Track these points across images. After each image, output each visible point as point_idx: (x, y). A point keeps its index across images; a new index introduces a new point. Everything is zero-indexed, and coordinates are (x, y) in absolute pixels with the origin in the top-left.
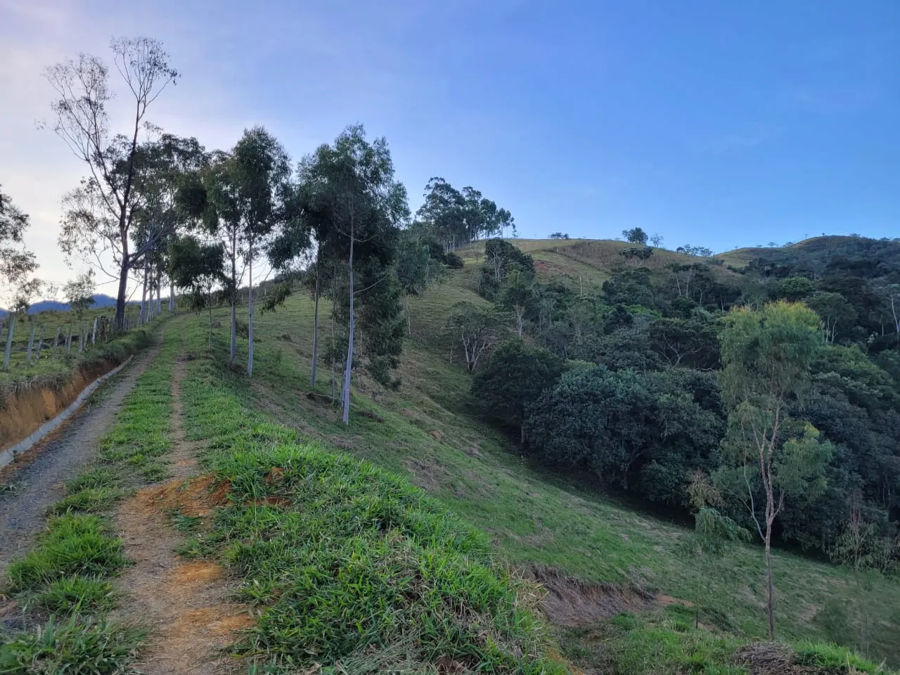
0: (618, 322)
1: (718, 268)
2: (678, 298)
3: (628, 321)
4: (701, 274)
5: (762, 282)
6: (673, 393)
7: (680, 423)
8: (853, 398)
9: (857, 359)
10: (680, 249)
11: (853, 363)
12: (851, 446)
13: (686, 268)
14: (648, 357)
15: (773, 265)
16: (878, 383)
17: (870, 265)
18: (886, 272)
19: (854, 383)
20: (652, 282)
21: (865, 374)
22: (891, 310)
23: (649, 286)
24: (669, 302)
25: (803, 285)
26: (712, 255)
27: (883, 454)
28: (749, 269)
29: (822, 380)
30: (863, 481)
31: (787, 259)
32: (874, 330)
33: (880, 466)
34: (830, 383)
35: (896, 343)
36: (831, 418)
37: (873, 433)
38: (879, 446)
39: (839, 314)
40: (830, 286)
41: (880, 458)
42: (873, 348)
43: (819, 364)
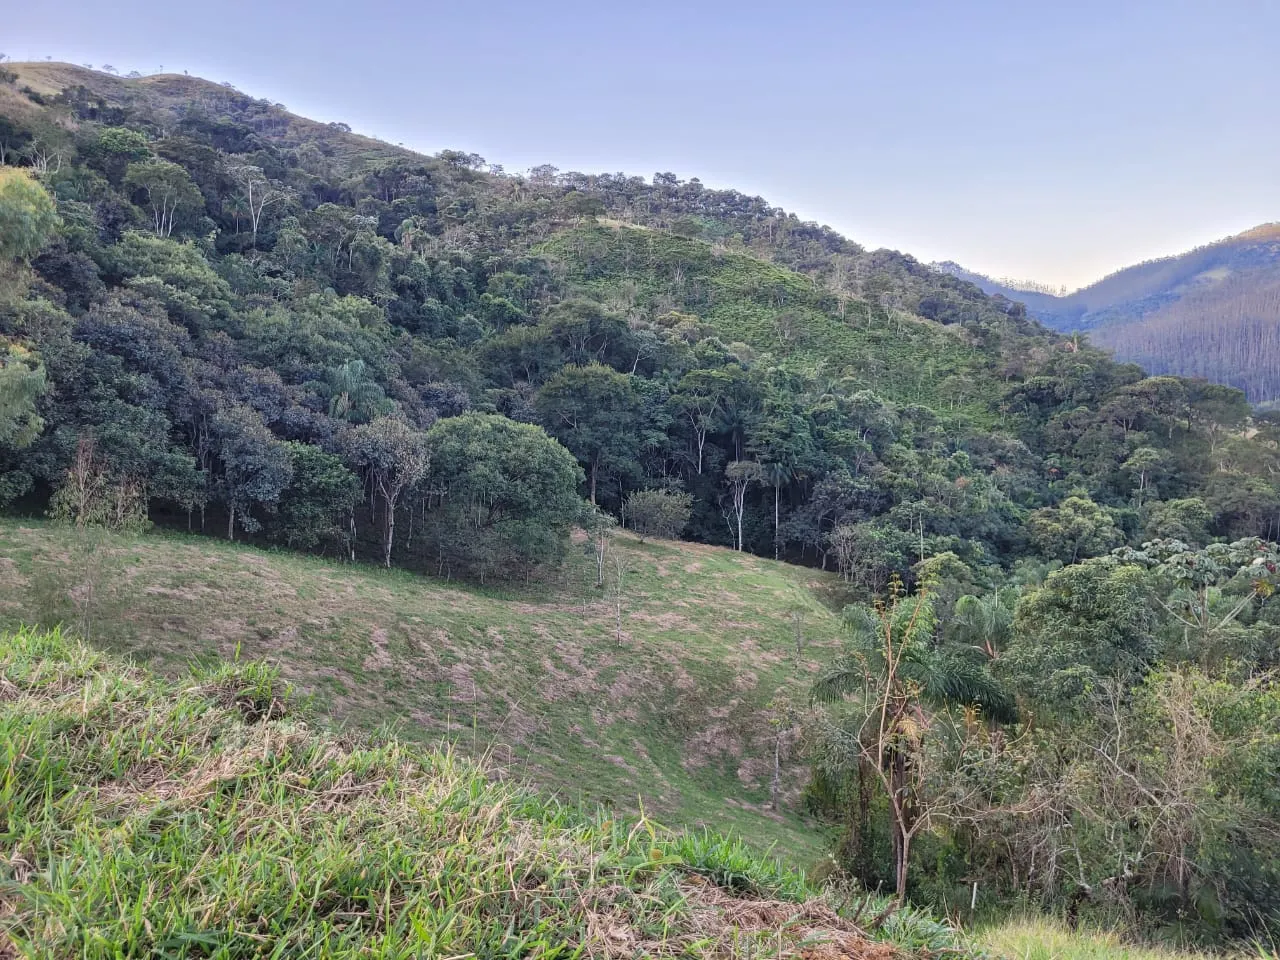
8: (176, 314)
9: (190, 261)
11: (183, 265)
12: (162, 380)
15: (101, 103)
16: (214, 296)
17: (236, 133)
18: (257, 148)
19: (181, 294)
21: (197, 282)
22: (247, 200)
25: (134, 142)
27: (203, 387)
28: (59, 100)
29: (138, 286)
30: (168, 422)
31: (130, 99)
32: (227, 225)
33: (197, 403)
34: (147, 291)
35: (251, 246)
36: (134, 339)
37: (195, 362)
38: (200, 378)
39: (179, 195)
40: (173, 154)
41: (196, 392)
42: (223, 250)
43: (138, 263)
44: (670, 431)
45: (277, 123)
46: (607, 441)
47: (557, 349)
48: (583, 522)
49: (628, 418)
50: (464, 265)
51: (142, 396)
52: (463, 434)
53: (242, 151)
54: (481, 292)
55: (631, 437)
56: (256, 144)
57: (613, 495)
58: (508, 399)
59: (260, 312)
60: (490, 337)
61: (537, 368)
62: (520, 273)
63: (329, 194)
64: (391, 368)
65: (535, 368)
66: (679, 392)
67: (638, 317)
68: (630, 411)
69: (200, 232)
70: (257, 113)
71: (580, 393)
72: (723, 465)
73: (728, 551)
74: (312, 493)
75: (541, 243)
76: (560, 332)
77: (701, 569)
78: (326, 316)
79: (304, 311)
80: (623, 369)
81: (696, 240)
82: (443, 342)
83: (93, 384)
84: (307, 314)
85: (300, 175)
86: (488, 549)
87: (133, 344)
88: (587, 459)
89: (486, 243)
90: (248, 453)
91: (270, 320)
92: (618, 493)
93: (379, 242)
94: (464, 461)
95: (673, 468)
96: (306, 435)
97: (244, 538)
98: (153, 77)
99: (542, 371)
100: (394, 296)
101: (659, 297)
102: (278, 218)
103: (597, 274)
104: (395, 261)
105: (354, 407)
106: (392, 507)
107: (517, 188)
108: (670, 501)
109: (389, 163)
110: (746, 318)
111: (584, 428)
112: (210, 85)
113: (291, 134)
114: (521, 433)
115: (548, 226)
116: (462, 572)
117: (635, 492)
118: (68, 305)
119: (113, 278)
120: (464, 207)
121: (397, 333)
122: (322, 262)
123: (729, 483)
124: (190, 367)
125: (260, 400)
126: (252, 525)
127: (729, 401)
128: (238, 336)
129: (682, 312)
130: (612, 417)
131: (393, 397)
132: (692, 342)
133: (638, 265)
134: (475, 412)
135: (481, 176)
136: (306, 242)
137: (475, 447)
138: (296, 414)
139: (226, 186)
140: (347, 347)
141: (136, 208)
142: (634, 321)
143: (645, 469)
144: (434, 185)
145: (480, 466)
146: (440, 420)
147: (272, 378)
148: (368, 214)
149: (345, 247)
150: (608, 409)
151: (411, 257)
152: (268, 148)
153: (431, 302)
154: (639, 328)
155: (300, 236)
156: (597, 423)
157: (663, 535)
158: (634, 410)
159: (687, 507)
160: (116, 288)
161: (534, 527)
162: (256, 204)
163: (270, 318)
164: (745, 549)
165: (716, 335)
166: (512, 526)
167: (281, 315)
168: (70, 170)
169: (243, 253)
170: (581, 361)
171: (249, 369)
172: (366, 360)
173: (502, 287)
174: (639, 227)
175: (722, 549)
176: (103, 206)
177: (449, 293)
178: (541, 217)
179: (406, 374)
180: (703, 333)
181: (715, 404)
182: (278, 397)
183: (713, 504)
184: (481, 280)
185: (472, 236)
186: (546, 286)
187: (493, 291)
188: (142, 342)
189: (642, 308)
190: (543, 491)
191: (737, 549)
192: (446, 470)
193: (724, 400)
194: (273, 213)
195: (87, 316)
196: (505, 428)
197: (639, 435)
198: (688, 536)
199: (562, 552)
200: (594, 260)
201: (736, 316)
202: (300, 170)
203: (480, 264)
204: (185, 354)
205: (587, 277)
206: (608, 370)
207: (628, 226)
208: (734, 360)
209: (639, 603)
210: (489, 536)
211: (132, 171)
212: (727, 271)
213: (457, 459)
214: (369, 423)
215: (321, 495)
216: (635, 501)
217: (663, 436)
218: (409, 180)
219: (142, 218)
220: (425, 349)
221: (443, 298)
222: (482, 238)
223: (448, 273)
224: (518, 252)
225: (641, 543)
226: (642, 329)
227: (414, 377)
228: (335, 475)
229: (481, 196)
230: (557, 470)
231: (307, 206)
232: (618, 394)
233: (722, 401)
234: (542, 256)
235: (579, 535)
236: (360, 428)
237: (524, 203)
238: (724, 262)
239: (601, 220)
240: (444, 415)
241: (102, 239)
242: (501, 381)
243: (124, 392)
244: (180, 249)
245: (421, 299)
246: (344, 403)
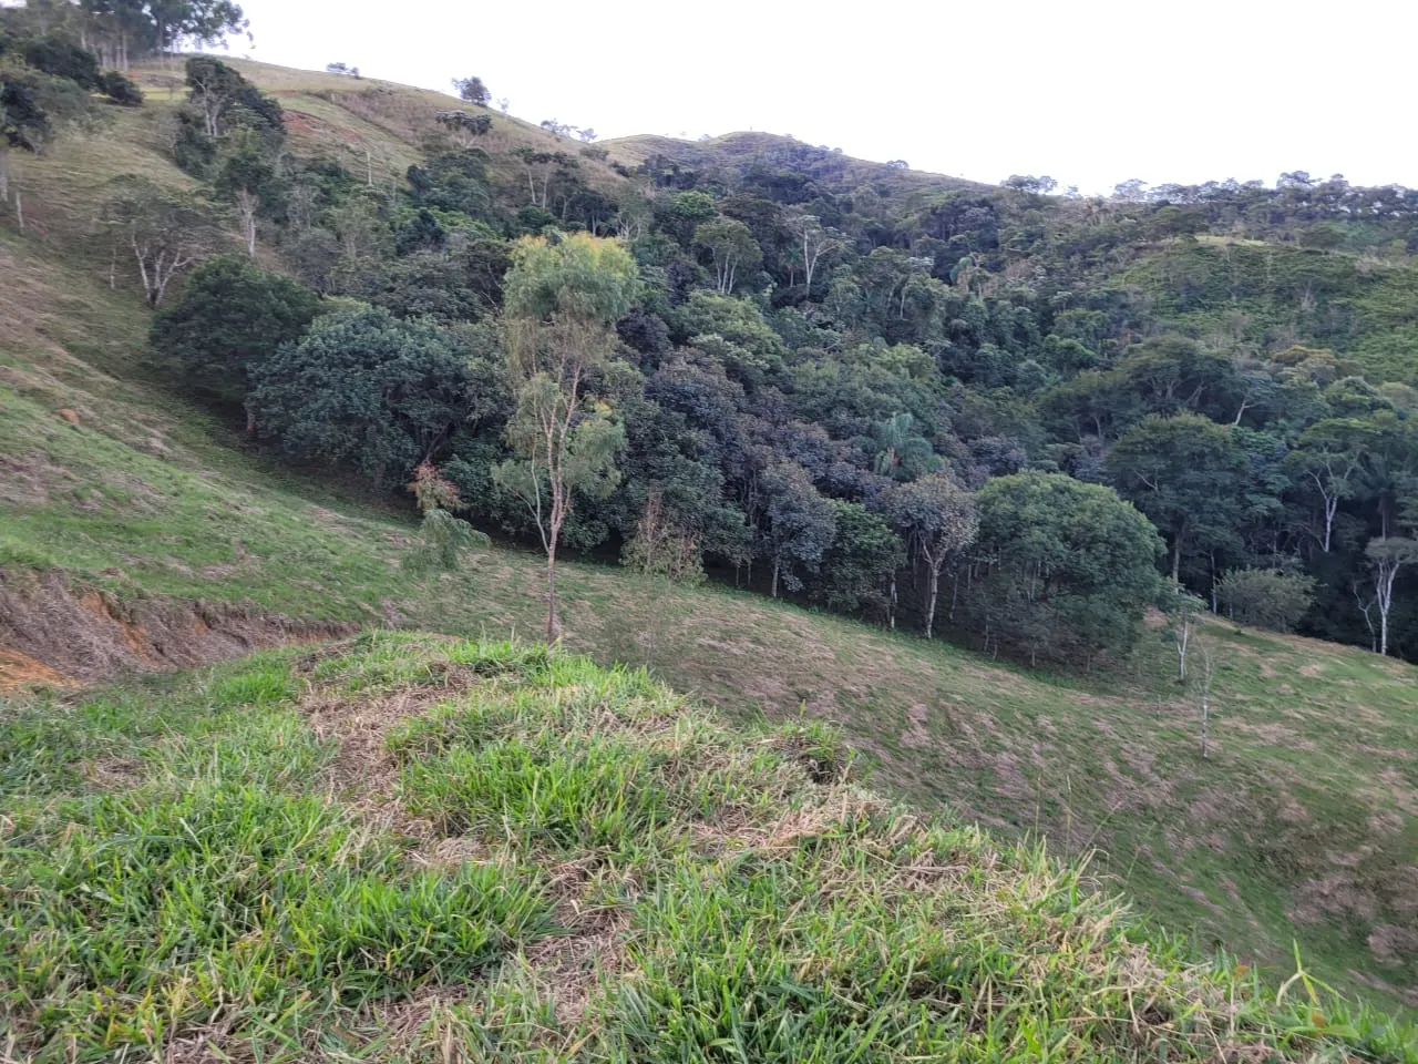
0: (422, 237)
1: (596, 164)
2: (530, 207)
3: (438, 238)
4: (567, 170)
5: (651, 194)
6: (488, 357)
7: (496, 402)
8: (733, 370)
9: (748, 317)
10: (545, 123)
11: (741, 322)
12: (718, 435)
13: (544, 158)
14: (462, 299)
15: (675, 169)
16: (767, 351)
17: (795, 184)
18: (814, 196)
19: (738, 350)
20: (490, 174)
21: (753, 338)
22: (802, 252)
23: (485, 182)
24: (515, 212)
25: (703, 204)
26: (596, 140)
27: (754, 443)
28: (641, 170)
29: (702, 345)
30: (722, 478)
31: (700, 161)
32: (782, 278)
33: (748, 459)
34: (707, 349)
35: (804, 298)
36: (696, 396)
37: (747, 417)
38: (752, 434)
39: (740, 252)
40: (736, 211)
41: (747, 447)
42: (778, 303)
43: (702, 322)
44: (1286, 497)
45: (835, 168)
46: (1198, 507)
47: (1136, 396)
48: (1162, 604)
49: (1227, 479)
50: (1028, 303)
51: (701, 452)
52: (1018, 495)
53: (800, 201)
54: (1045, 334)
55: (1230, 502)
56: (813, 193)
57: (1202, 572)
58: (1073, 457)
59: (810, 365)
60: (1056, 384)
61: (1110, 419)
62: (1093, 309)
63: (882, 237)
64: (941, 422)
65: (1107, 419)
66: (1301, 447)
67: (1247, 354)
68: (1232, 470)
69: (757, 287)
70: (816, 160)
71: (1164, 448)
72: (1363, 542)
73: (1365, 653)
74: (854, 554)
75: (1122, 272)
76: (1140, 376)
77: (1324, 674)
78: (875, 367)
79: (853, 363)
80: (1224, 418)
81: (1336, 253)
82: (999, 392)
83: (658, 439)
84: (856, 366)
85: (855, 220)
86: (1042, 627)
87: (694, 401)
88: (1169, 528)
89: (1055, 277)
90: (793, 510)
91: (820, 373)
92: (1210, 571)
93: (934, 285)
94: (1018, 525)
95: (1287, 543)
96: (849, 492)
97: (788, 597)
98: (720, 138)
99: (1116, 423)
100: (947, 343)
101: (1277, 329)
102: (832, 267)
103: (1193, 304)
104: (950, 304)
105: (900, 464)
106: (936, 573)
107: (1095, 209)
108: (1285, 584)
109: (949, 197)
110: (1406, 350)
111: (1168, 491)
112: (773, 137)
113: (848, 177)
114: (1087, 495)
115: (1132, 251)
116: (1010, 650)
117: (1233, 571)
118: (642, 365)
119: (680, 338)
120: (1031, 237)
121: (948, 384)
122: (873, 310)
123: (1370, 566)
124: (743, 422)
125: (807, 457)
126: (795, 584)
127: (1376, 458)
128: (789, 391)
129: (1309, 346)
130: (1205, 478)
131: (941, 453)
132: (1323, 384)
133: (1249, 291)
134: (1033, 470)
135: (1051, 201)
136: (858, 290)
137: (1031, 510)
138: (842, 471)
139: (783, 239)
140: (895, 400)
141: (701, 268)
142: (1241, 359)
143: (1248, 543)
144: (997, 217)
145: (1036, 531)
146: (993, 479)
147: (819, 433)
148: (923, 255)
149: (897, 293)
150: (1200, 468)
151: (968, 298)
152: (825, 196)
153: (988, 348)
154: (1248, 368)
155: (853, 285)
156: (1185, 485)
157: (1270, 625)
158: (1237, 469)
159: (1306, 592)
160: (682, 347)
161: (1098, 604)
162: (811, 254)
163: (819, 371)
164: (1391, 652)
165: (1360, 374)
166: (1073, 602)
167: (831, 368)
168: (648, 236)
169: (796, 306)
170: (1168, 410)
171: (797, 424)
172: (915, 413)
173: (1072, 327)
174: (1253, 242)
175: (1355, 649)
176: (674, 269)
177: (1009, 337)
178: (1123, 241)
179: (957, 428)
180: (1340, 372)
181: (1355, 463)
182: (824, 453)
183: (1345, 591)
184: (1046, 320)
185: (1039, 270)
186: (1126, 322)
187: (1060, 332)
188: (703, 398)
189: (1252, 344)
190: (1112, 564)
191: (1379, 651)
192: (998, 535)
193: (1367, 458)
194: (827, 263)
195: (657, 375)
196: (1069, 490)
197: (1241, 500)
198: (1306, 629)
199: (1133, 638)
200: (1190, 287)
201: (1391, 348)
202: (855, 214)
203: (1045, 302)
204: (739, 410)
205: (1180, 309)
206: (1202, 420)
207: (1238, 242)
208: (1386, 406)
209: (1232, 707)
210: (1043, 612)
211: (701, 230)
212: (1380, 290)
213: (1010, 523)
214: (915, 481)
215: (863, 556)
216: (1231, 581)
217: (1276, 503)
218: (968, 214)
219: (707, 277)
220: (978, 400)
221: (1000, 342)
222: (1049, 271)
223: (1008, 313)
224: (1093, 285)
225: (1238, 634)
226: (1250, 368)
227: (965, 431)
228: (877, 536)
229: (1050, 222)
230: (1130, 540)
231: (860, 252)
232: (1214, 451)
233: (1364, 459)
234: (1123, 287)
235: (1155, 618)
236: (905, 486)
237: (1104, 225)
238: (1378, 278)
239: (1202, 239)
240: (998, 473)
241: (672, 300)
242: (1064, 435)
243: (685, 448)
244: (738, 305)
245: (976, 344)
246: (889, 459)
